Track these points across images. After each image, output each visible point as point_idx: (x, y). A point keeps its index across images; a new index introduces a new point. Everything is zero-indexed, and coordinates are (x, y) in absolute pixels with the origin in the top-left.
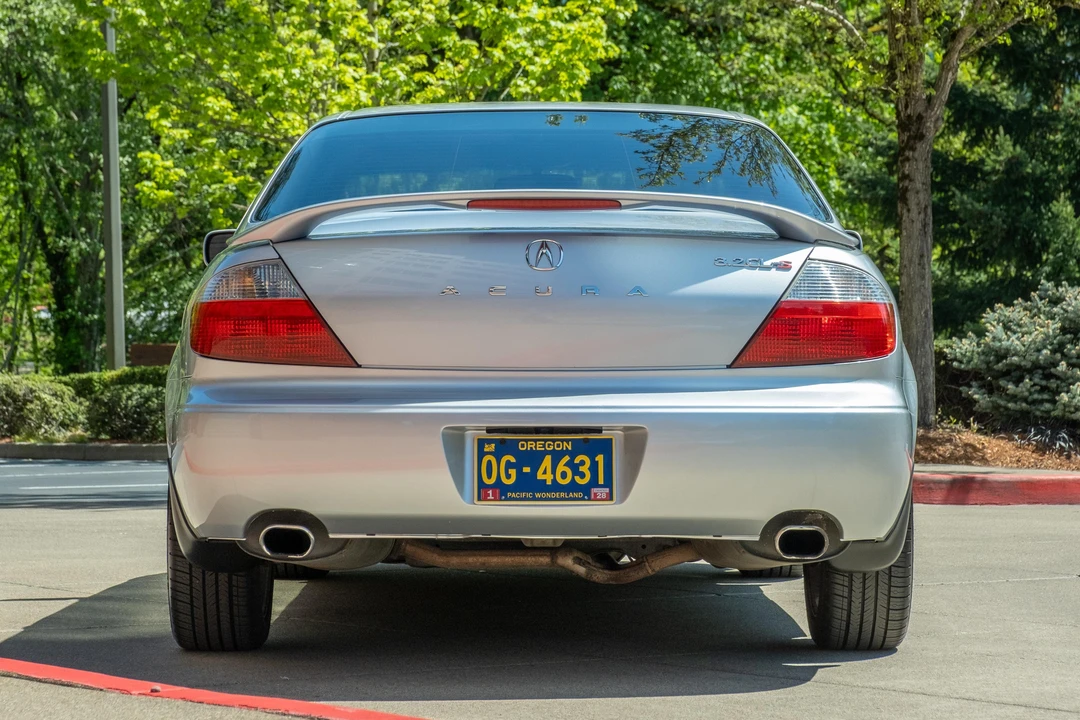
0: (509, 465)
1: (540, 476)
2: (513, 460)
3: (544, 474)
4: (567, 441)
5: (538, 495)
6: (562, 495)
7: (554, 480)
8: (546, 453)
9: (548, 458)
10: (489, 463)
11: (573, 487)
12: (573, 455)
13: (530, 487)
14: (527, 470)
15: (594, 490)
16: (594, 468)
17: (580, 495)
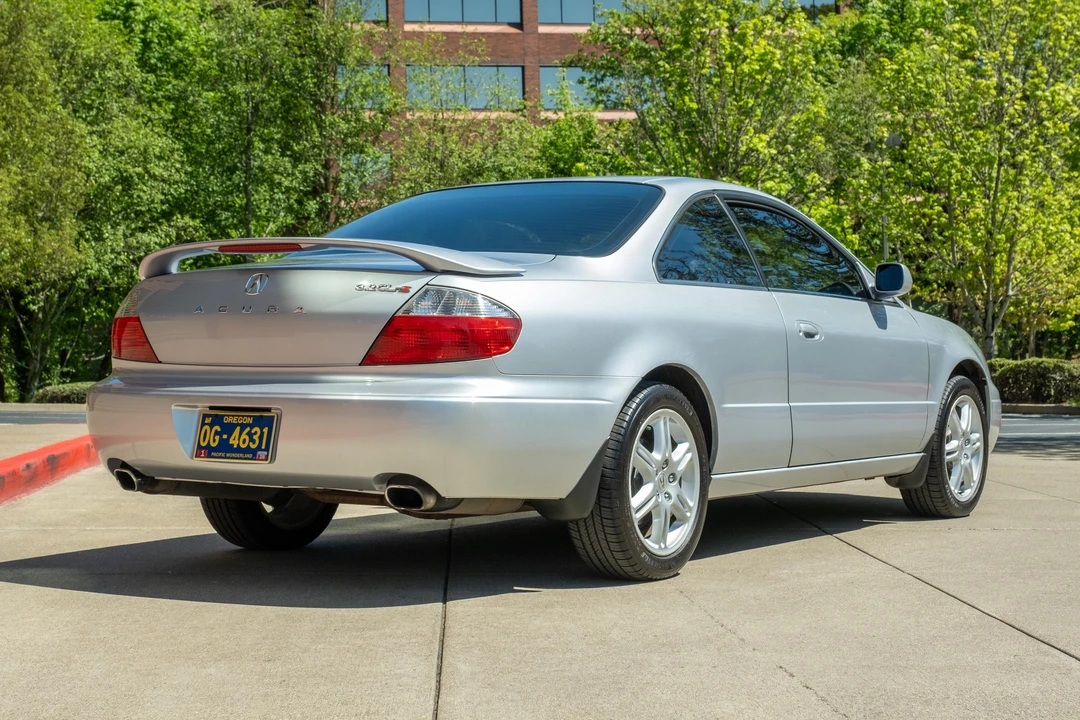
0: (217, 433)
1: (231, 442)
2: (219, 430)
3: (234, 442)
4: (250, 416)
5: (228, 455)
6: (241, 455)
7: (238, 445)
8: (238, 425)
9: (238, 428)
10: (206, 431)
11: (248, 450)
12: (252, 427)
13: (225, 449)
14: (225, 437)
15: (259, 453)
16: (261, 438)
17: (250, 456)
